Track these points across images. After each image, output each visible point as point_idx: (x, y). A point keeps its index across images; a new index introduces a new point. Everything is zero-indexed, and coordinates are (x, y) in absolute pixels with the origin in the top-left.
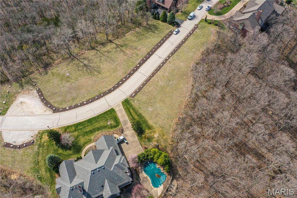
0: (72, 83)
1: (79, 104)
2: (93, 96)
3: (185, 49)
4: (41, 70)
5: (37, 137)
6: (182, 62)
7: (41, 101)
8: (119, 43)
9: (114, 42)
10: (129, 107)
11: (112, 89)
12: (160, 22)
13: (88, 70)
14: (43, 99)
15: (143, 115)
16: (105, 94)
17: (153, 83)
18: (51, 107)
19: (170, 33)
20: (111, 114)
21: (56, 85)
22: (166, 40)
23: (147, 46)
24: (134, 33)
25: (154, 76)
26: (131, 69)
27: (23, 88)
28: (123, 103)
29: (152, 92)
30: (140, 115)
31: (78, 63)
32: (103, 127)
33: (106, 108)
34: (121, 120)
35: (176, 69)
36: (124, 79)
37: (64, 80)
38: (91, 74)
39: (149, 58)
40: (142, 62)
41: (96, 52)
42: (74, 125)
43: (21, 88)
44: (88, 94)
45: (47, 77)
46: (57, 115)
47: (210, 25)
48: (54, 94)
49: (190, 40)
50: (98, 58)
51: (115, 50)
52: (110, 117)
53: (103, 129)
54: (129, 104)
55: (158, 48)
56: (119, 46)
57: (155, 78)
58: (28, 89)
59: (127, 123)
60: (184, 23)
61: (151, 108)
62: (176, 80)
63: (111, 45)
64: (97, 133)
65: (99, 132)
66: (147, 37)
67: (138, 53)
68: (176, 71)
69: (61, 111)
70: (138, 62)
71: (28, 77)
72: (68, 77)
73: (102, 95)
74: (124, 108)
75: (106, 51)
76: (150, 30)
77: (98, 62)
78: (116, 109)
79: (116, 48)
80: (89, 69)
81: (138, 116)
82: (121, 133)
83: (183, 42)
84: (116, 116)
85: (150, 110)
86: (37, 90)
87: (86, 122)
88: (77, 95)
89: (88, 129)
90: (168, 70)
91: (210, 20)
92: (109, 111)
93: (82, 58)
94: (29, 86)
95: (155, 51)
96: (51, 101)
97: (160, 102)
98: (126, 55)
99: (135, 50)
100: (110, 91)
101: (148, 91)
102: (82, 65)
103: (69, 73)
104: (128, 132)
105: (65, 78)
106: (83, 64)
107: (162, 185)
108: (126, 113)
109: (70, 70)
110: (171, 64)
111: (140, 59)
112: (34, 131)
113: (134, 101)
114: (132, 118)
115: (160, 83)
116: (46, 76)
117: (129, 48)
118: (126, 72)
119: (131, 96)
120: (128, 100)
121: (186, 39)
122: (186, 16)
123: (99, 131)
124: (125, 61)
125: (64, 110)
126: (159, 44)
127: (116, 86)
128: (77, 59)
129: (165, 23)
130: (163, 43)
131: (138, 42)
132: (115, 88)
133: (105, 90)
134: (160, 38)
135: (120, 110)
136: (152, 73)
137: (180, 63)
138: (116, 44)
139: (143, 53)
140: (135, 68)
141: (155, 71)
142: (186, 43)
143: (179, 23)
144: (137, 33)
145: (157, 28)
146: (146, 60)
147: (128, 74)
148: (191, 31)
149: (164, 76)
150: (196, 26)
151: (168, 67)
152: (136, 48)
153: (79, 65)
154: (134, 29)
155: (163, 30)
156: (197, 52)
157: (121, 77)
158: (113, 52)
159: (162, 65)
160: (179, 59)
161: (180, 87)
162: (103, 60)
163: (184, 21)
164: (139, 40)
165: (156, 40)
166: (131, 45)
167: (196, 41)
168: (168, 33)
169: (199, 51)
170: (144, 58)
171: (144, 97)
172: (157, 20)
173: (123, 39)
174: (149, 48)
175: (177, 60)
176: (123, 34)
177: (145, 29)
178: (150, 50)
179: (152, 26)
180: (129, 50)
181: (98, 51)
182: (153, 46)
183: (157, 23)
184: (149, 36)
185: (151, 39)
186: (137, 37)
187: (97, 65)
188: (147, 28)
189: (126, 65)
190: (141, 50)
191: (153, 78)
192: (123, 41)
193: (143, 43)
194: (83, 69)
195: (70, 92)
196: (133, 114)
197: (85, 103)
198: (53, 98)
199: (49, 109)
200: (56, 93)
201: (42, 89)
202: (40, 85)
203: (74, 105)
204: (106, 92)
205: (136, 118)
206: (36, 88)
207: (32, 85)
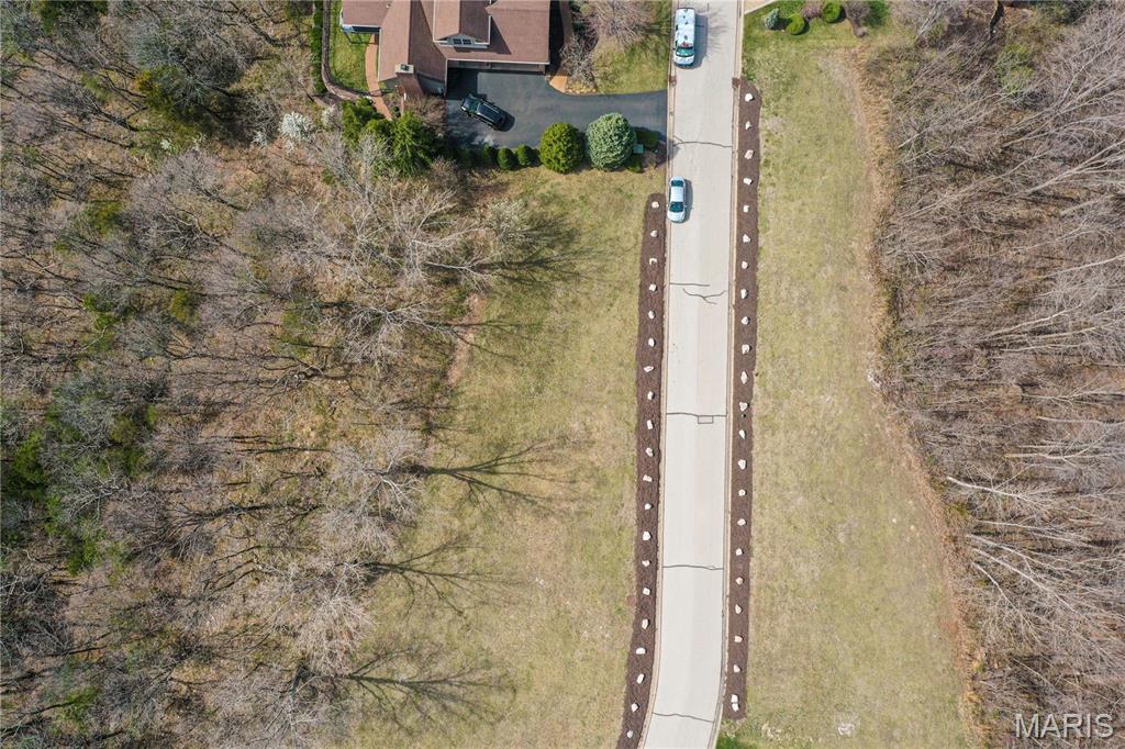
6: (821, 382)
8: (460, 461)
9: (432, 464)
11: (630, 734)
12: (549, 179)
13: (451, 704)
17: (773, 590)
19: (653, 234)
22: (663, 288)
23: (600, 389)
24: (483, 343)
25: (750, 550)
26: (629, 579)
29: (802, 639)
31: (380, 699)
35: (817, 444)
38: (481, 718)
39: (658, 454)
40: (647, 506)
41: (402, 586)
47: (810, 41)
49: (771, 216)
50: (438, 612)
51: (477, 512)
55: (658, 368)
56: (478, 476)
57: (764, 557)
61: (846, 721)
63: (431, 491)
66: (566, 333)
67: (592, 457)
68: (824, 455)
70: (629, 514)
75: (436, 544)
76: (541, 270)
77: (455, 631)
79: (470, 498)
80: (453, 698)
83: (748, 252)
85: (846, 728)
90: (787, 477)
93: (373, 657)
95: (657, 396)
97: (857, 664)
98: (551, 513)
99: (565, 451)
101: (778, 646)
102: (399, 696)
106: (406, 689)
110: (780, 435)
111: (627, 495)
113: (756, 731)
115: (803, 569)
117: (529, 456)
118: (621, 605)
119: (728, 714)
120: (729, 740)
121: (748, 224)
122: (656, 51)
124: (569, 548)
126: (651, 342)
127: (633, 707)
129: (586, 175)
130: (662, 319)
131: (548, 392)
132: (636, 722)
134: (624, 296)
136: (732, 535)
137: (816, 397)
138: (452, 472)
139: (614, 447)
140: (638, 559)
141: (735, 516)
142: (765, 248)
143: (650, 123)
144: (498, 331)
145: (571, 236)
146: (657, 477)
147: (634, 609)
148: (742, 151)
149: (793, 518)
150: (748, 97)
151: (781, 460)
152: (563, 439)
153: (389, 707)
154: (463, 313)
155: (609, 231)
156: (849, 276)
157: (619, 645)
158: (480, 530)
159: (742, 464)
160: (797, 374)
161: (890, 531)
162: (469, 608)
163: (664, 93)
164: (540, 376)
165: (617, 324)
166: (525, 435)
167: (803, 204)
168: (641, 238)
169: (852, 263)
170: (640, 474)
171: (783, 687)
172: (526, 166)
173: (460, 417)
174: (621, 393)
175: (793, 391)
176: (436, 385)
177: (512, 280)
178: (634, 410)
179: (538, 237)
180: (537, 472)
181: (403, 569)
182: (633, 374)
183: (543, 197)
184: (570, 316)
185: (588, 332)
186: (513, 359)
187: (468, 654)
188: (519, 264)
189: (591, 569)
190: (596, 436)
191: (753, 563)
192: (470, 431)
193: (576, 385)
194: (425, 716)
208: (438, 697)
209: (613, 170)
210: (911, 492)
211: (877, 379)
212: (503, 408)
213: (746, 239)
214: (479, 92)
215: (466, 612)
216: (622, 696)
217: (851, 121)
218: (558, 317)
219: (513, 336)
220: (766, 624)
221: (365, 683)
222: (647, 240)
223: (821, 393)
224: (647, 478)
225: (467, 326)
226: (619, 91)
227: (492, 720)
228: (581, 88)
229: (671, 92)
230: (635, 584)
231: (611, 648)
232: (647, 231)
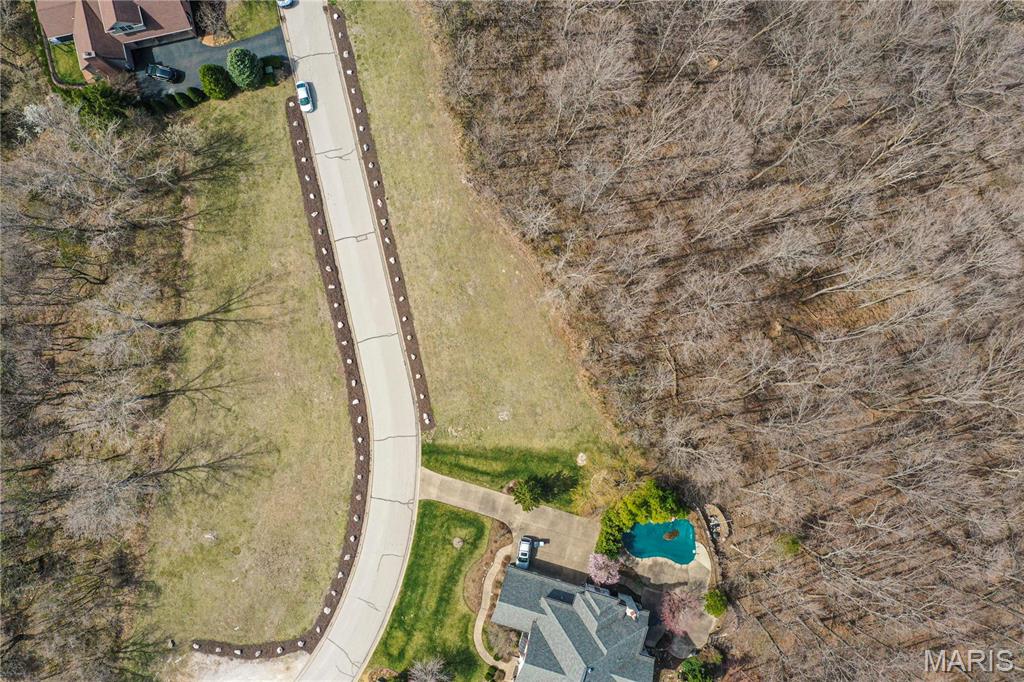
0: (252, 545)
1: (340, 575)
2: (344, 524)
3: (392, 141)
4: (128, 595)
6: (431, 192)
7: (243, 661)
8: (205, 309)
9: (186, 317)
10: (451, 459)
11: (362, 458)
12: (217, 106)
13: (239, 472)
14: (242, 652)
15: (504, 443)
16: (361, 487)
17: (432, 337)
18: (289, 647)
19: (295, 124)
20: (435, 517)
21: (222, 593)
22: (311, 159)
23: (286, 236)
24: (201, 227)
25: (411, 315)
26: (336, 356)
28: (426, 464)
29: (460, 365)
30: (499, 454)
31: (191, 481)
32: (455, 565)
33: (409, 519)
34: (472, 506)
35: (438, 234)
36: (356, 402)
37: (220, 559)
38: (261, 475)
39: (335, 269)
40: (336, 305)
41: (187, 403)
42: (391, 628)
44: (323, 531)
45: (171, 598)
46: (325, 647)
48: (248, 617)
49: (371, 91)
50: (214, 413)
51: (224, 340)
52: (442, 526)
53: (463, 569)
54: (444, 453)
55: (321, 213)
56: (219, 316)
57: (421, 318)
58: (174, 671)
59: (494, 502)
60: (286, 37)
61: (503, 411)
62: (473, 268)
63: (191, 335)
64: (458, 589)
65: (461, 583)
66: (253, 205)
67: (292, 283)
68: (445, 240)
69: (323, 632)
70: (326, 314)
71: (127, 647)
72: (219, 541)
73: (358, 497)
74: (446, 475)
75: (203, 368)
76: (227, 168)
77: (229, 423)
78: (433, 494)
79: (218, 332)
80: (239, 467)
81: (495, 459)
82: (507, 535)
83: (362, 119)
84: (452, 512)
85: (504, 416)
86: (197, 650)
87: (409, 593)
88: (304, 562)
89: (431, 601)
90: (424, 260)
92: (422, 516)
93: (179, 454)
94: (164, 662)
95: (325, 231)
96: (269, 635)
97: (501, 371)
98: (273, 327)
99: (272, 284)
100: (364, 469)
101: (445, 373)
102: (203, 475)
103: (205, 530)
104: (518, 517)
105: (214, 551)
106: (206, 470)
107: (697, 544)
108: (463, 480)
109: (195, 521)
110: (412, 234)
111: (321, 302)
113: (445, 434)
114: (489, 478)
116: (165, 598)
117: (249, 294)
118: (335, 375)
119: (424, 428)
120: (428, 445)
121: (358, 100)
123: (457, 582)
124: (291, 347)
125: (324, 622)
126: (312, 196)
127: (360, 440)
128: (167, 471)
129: (240, 97)
130: (316, 180)
131: (251, 248)
132: (364, 449)
133: (348, 476)
134: (286, 170)
135: (442, 487)
136: (398, 310)
137: (430, 203)
138: (201, 318)
139: (304, 272)
140: (339, 341)
141: (397, 297)
142: (373, 113)
143: (275, 51)
144: (208, 217)
145: (241, 141)
146: (338, 285)
147: (344, 376)
148: (341, 53)
149: (434, 287)
150: (336, 16)
151: (417, 250)
152: (269, 276)
153: (198, 484)
154: (182, 211)
155: (265, 130)
156: (432, 117)
157: (340, 401)
158: (229, 351)
159: (392, 260)
160: (413, 191)
161: (502, 279)
162: (234, 405)
163: (279, 29)
164: (245, 239)
165: (285, 190)
166: (243, 280)
167: (390, 78)
168: (288, 129)
169: (433, 107)
170: (326, 285)
171: (455, 400)
172: (200, 103)
173: (197, 281)
174: (300, 235)
175: (414, 203)
176: (175, 264)
177: (210, 180)
178: (312, 243)
179: (219, 146)
180: (259, 302)
181: (184, 391)
182: (306, 220)
183: (216, 119)
184: (253, 193)
185: (268, 201)
186: (224, 233)
187: (242, 435)
188: (212, 168)
189: (309, 357)
190: (291, 268)
191: (415, 323)
192: (206, 289)
193: (268, 238)
194: (224, 484)
195: (279, 569)
196: (482, 465)
197: (347, 558)
198: (262, 626)
199: (289, 657)
200: (252, 607)
201: (205, 633)
202: (184, 631)
203: (330, 590)
204: (356, 482)
205: (498, 467)
206: (186, 648)
207: (165, 653)
208: (228, 469)
209: (257, 89)
210: (510, 248)
211: (469, 180)
212: (224, 266)
213: (358, 111)
214: (157, 61)
215: (233, 408)
216: (351, 435)
217: (409, 14)
218: (245, 196)
219: (220, 219)
220: (434, 363)
221: (178, 473)
222: (293, 130)
223: (432, 199)
224: (331, 287)
225: (185, 219)
226: (249, 35)
227: (269, 474)
228: (223, 41)
229: (284, 27)
230: (340, 359)
231: (335, 404)
232: (290, 123)
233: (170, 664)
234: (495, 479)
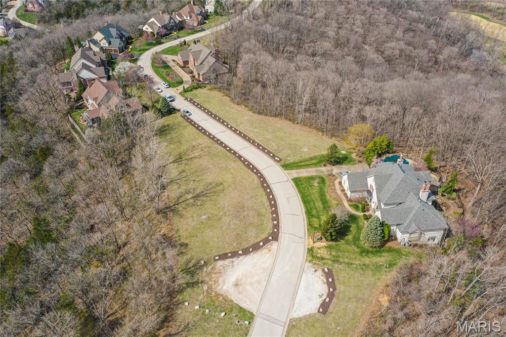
0: (228, 213)
1: (274, 209)
3: (221, 113)
5: (318, 264)
6: (242, 117)
7: (245, 256)
11: (259, 175)
14: (242, 252)
15: (312, 155)
16: (264, 182)
17: (265, 142)
18: (266, 241)
20: (301, 181)
21: (221, 234)
22: (195, 122)
25: (253, 140)
26: (231, 156)
27: (202, 282)
28: (286, 169)
29: (280, 144)
30: (311, 159)
31: (187, 204)
32: (321, 191)
33: (291, 185)
34: (314, 174)
35: (250, 123)
36: (247, 163)
37: (213, 224)
38: (218, 193)
39: (218, 139)
40: (223, 146)
41: (174, 184)
42: (309, 218)
43: (200, 285)
44: (256, 199)
46: (283, 236)
47: (194, 91)
48: (239, 237)
49: (209, 107)
50: (188, 183)
51: (183, 165)
52: (306, 182)
54: (291, 165)
55: (205, 130)
56: (178, 161)
57: (258, 139)
58: (209, 274)
59: (321, 170)
61: (304, 149)
62: (268, 127)
63: (168, 168)
64: (328, 197)
66: (179, 135)
67: (203, 146)
68: (253, 124)
69: (278, 230)
70: (221, 148)
72: (210, 218)
73: (265, 185)
74: (296, 170)
75: (177, 174)
76: (165, 131)
77: (196, 184)
78: (296, 176)
79: (180, 164)
80: (208, 194)
81: (312, 160)
82: (334, 176)
83: (208, 112)
84: (307, 178)
85: (306, 150)
86: (218, 260)
87: (308, 205)
88: (254, 211)
89: (319, 204)
90: (249, 129)
91: (188, 87)
95: (209, 133)
96: (252, 241)
97: (296, 142)
98: (202, 156)
99: (196, 148)
100: (262, 178)
101: (276, 147)
103: (201, 216)
105: (209, 223)
106: (192, 199)
108: (304, 169)
109: (195, 215)
110: (242, 126)
111: (217, 146)
112: (306, 268)
113: (288, 160)
114: (313, 165)
116: (192, 246)
117: (188, 152)
118: (233, 159)
119: (278, 161)
120: (283, 165)
121: (205, 110)
124: (212, 159)
125: (277, 226)
126: (200, 128)
127: (255, 171)
128: (174, 205)
130: (199, 125)
131: (183, 143)
132: (258, 173)
133: (257, 181)
134: (188, 126)
135: (298, 173)
136: (247, 141)
137: (243, 119)
138: (171, 163)
139: (207, 142)
140: (230, 152)
141: (245, 139)
142: (211, 110)
145: (168, 125)
146: (221, 142)
147: (237, 159)
148: (194, 104)
149: (257, 132)
150: (189, 100)
151: (245, 128)
152: (194, 147)
153: (191, 204)
155: (176, 122)
156: (232, 107)
158: (186, 167)
159: (238, 132)
164: (179, 142)
166: (184, 150)
167: (213, 104)
168: (184, 119)
169: (231, 105)
170: (216, 143)
171: (285, 152)
174: (201, 136)
175: (237, 120)
178: (206, 137)
180: (193, 153)
182: (200, 133)
184: (178, 133)
185: (185, 133)
187: (204, 185)
190: (201, 143)
191: (256, 141)
193: (189, 139)
194: (202, 201)
195: (244, 217)
196: (308, 163)
197: (273, 202)
198: (248, 240)
199: (268, 245)
200: (237, 234)
201: (219, 252)
202: (207, 255)
203: (272, 215)
204: (261, 182)
205: (314, 161)
206: (212, 261)
207: (201, 267)
208: (203, 195)
209: (169, 115)
211: (254, 114)
215: (196, 180)
218: (176, 135)
220: (269, 146)
221: (180, 204)
222: (186, 119)
224: (219, 142)
227: (222, 192)
230: (233, 156)
231: (239, 166)
233: (206, 271)
234: (316, 165)
